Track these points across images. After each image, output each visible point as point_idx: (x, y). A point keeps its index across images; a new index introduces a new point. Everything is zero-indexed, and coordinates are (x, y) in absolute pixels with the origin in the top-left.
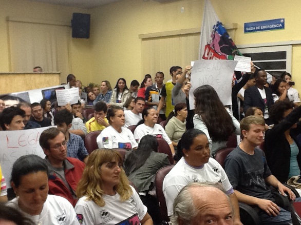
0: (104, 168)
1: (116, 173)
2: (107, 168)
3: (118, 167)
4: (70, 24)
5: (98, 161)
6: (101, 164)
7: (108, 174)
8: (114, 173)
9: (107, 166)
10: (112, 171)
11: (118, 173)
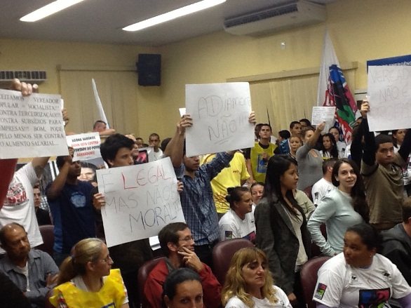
0: (246, 268)
1: (259, 275)
2: (249, 269)
3: (261, 267)
4: (136, 69)
5: (239, 261)
6: (243, 265)
7: (250, 275)
8: (257, 274)
9: (248, 267)
10: (254, 271)
11: (261, 274)
